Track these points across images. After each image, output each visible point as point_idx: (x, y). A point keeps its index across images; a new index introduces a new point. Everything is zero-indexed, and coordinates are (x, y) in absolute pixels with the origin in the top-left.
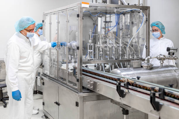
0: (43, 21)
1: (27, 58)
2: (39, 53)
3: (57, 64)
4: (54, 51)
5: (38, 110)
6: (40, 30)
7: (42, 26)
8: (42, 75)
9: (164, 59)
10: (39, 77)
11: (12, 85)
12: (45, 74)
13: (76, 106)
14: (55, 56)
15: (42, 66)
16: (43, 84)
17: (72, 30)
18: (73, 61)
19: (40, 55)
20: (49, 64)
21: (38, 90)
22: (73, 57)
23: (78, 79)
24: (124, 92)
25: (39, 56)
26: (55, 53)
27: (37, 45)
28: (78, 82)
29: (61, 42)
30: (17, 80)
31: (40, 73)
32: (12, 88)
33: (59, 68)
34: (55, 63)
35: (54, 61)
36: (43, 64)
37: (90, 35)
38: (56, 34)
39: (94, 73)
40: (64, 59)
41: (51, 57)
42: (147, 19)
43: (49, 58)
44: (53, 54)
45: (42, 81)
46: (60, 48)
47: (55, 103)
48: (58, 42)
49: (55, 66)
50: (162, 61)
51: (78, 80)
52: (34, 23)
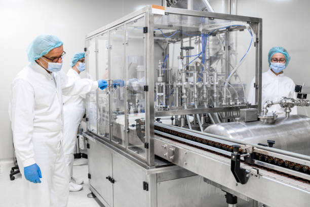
0: (85, 50)
1: (47, 107)
2: (81, 100)
3: (108, 115)
4: (103, 95)
5: (82, 183)
6: (80, 63)
7: (84, 57)
8: (86, 133)
9: (293, 105)
10: (81, 136)
11: (22, 156)
12: (90, 132)
13: (145, 189)
14: (105, 103)
15: (85, 119)
16: (88, 146)
17: (131, 63)
18: (132, 110)
19: (82, 102)
20: (96, 115)
21: (82, 152)
22: (131, 104)
23: (148, 144)
24: (248, 173)
25: (80, 103)
26: (105, 98)
27: (71, 86)
28: (148, 148)
29: (114, 80)
30: (31, 146)
31: (82, 130)
32: (24, 161)
33: (112, 123)
34: (106, 114)
35: (104, 111)
36: (87, 116)
37: (158, 71)
38: (106, 69)
39: (174, 131)
40: (119, 107)
41: (100, 105)
42: (257, 39)
43: (96, 107)
44: (103, 101)
45: (86, 141)
46: (112, 91)
47: (107, 178)
48: (109, 80)
49: (105, 119)
50: (288, 108)
51: (146, 146)
52: (60, 45)
